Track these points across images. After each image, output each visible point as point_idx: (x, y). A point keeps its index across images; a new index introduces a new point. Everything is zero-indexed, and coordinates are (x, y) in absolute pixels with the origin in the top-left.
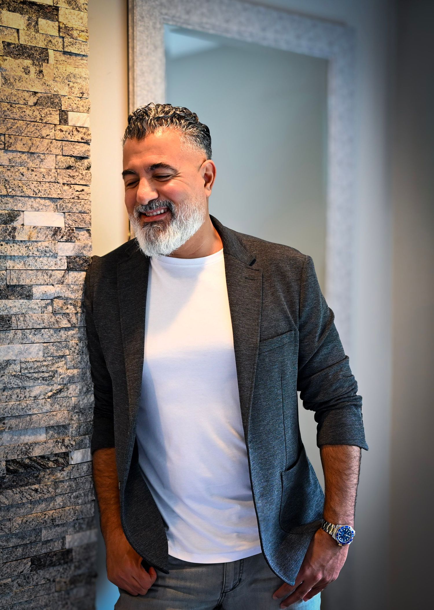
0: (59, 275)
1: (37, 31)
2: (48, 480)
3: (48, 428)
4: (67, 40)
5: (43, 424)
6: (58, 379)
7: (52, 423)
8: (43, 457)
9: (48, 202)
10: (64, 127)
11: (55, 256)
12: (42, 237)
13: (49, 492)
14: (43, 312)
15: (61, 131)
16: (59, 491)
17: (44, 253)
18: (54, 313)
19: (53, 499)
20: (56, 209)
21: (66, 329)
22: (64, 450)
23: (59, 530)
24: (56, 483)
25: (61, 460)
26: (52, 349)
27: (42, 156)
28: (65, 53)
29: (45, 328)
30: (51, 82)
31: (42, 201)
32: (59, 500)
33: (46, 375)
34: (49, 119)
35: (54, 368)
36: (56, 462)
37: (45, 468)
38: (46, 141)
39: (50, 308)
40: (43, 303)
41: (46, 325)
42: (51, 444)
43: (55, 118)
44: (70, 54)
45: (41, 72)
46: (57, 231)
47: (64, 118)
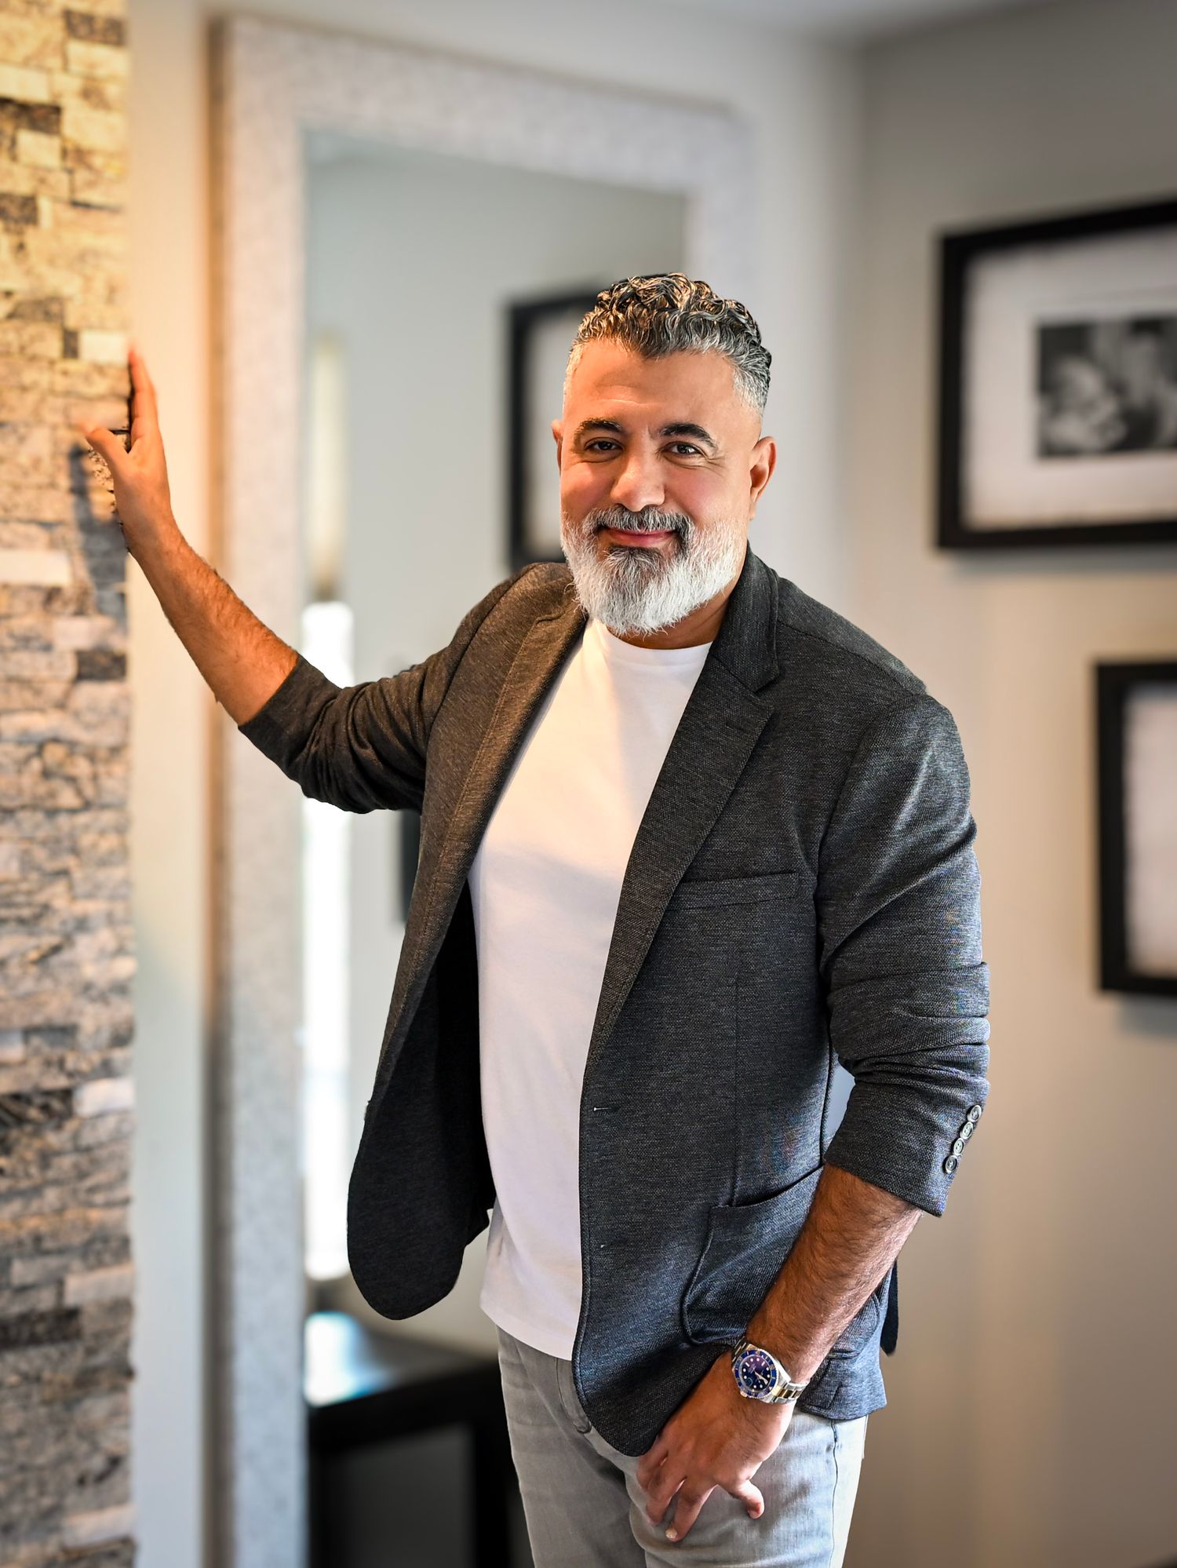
0: (56, 690)
1: (14, 158)
2: (28, 1148)
3: (28, 1032)
4: (82, 175)
5: (18, 1021)
6: (54, 923)
7: (38, 1019)
8: (17, 1097)
9: (34, 530)
10: (71, 365)
11: (48, 648)
12: (19, 606)
13: (28, 1175)
14: (19, 772)
15: (65, 373)
16: (51, 1174)
17: (25, 642)
18: (46, 774)
19: (37, 1191)
20: (53, 545)
21: (73, 811)
22: (62, 1082)
23: (53, 1262)
24: (46, 1158)
25: (56, 1105)
26: (40, 854)
27: (22, 430)
28: (75, 204)
29: (23, 807)
30: (42, 268)
31: (22, 529)
32: (52, 1196)
33: (26, 912)
34: (38, 348)
35: (41, 898)
36: (45, 1108)
37: (20, 1120)
38: (31, 398)
39: (36, 765)
40: (21, 752)
41: (26, 799)
42: (34, 1068)
43: (53, 346)
44: (86, 206)
45: (21, 247)
46: (52, 595)
47: (71, 346)
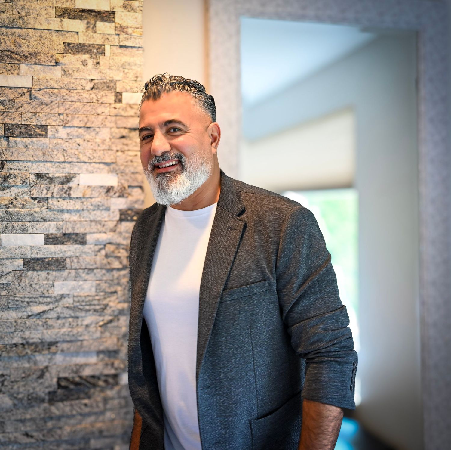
0: (111, 225)
1: (95, 32)
2: (98, 396)
3: (99, 352)
4: (123, 36)
5: (93, 348)
6: (108, 311)
7: (102, 348)
8: (93, 377)
9: (102, 166)
10: (118, 105)
11: (108, 209)
12: (95, 194)
13: (98, 406)
14: (96, 255)
15: (115, 108)
16: (108, 406)
17: (98, 207)
18: (107, 256)
19: (103, 413)
20: (110, 171)
21: (118, 270)
22: (113, 372)
23: (107, 441)
24: (106, 400)
25: (111, 380)
26: (104, 286)
27: (97, 130)
28: (121, 47)
29: (97, 268)
30: (107, 71)
31: (97, 166)
32: (109, 415)
33: (98, 307)
34: (104, 99)
35: (105, 302)
36: (106, 381)
37: (94, 386)
38: (101, 118)
39: (103, 252)
40: (97, 248)
41: (98, 265)
42: (100, 366)
43: (111, 98)
44: (126, 47)
45: (98, 63)
46: (109, 190)
47: (118, 98)
